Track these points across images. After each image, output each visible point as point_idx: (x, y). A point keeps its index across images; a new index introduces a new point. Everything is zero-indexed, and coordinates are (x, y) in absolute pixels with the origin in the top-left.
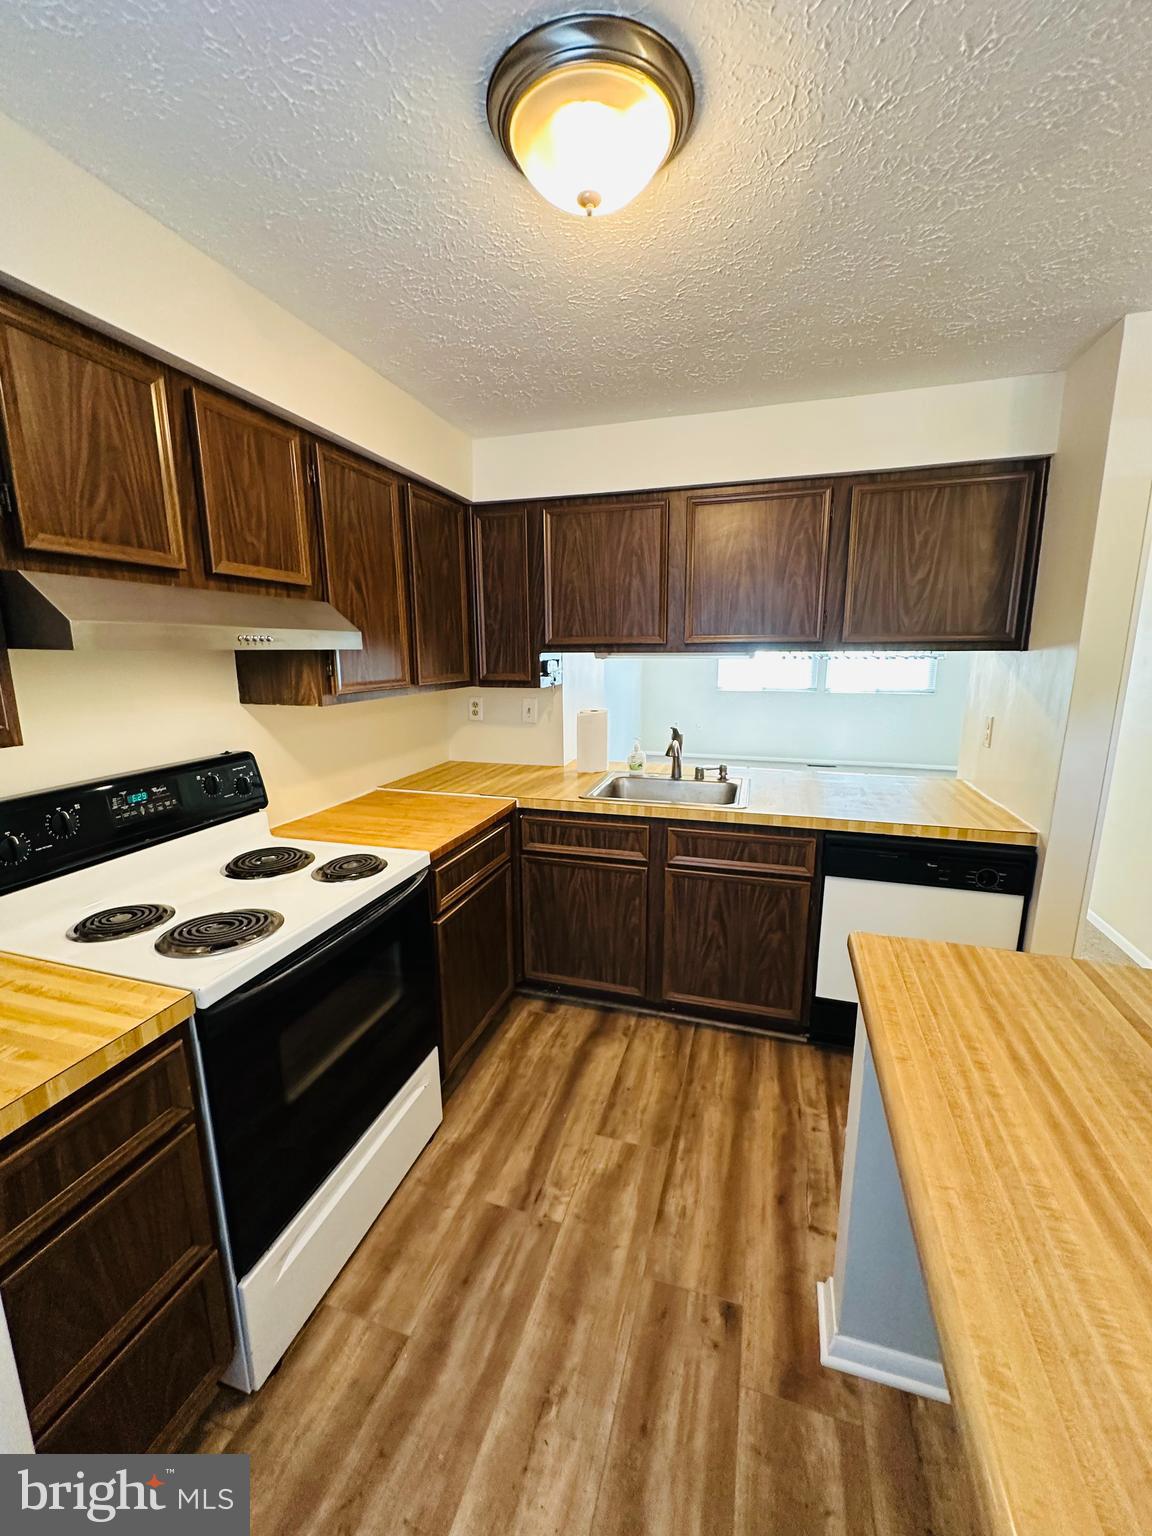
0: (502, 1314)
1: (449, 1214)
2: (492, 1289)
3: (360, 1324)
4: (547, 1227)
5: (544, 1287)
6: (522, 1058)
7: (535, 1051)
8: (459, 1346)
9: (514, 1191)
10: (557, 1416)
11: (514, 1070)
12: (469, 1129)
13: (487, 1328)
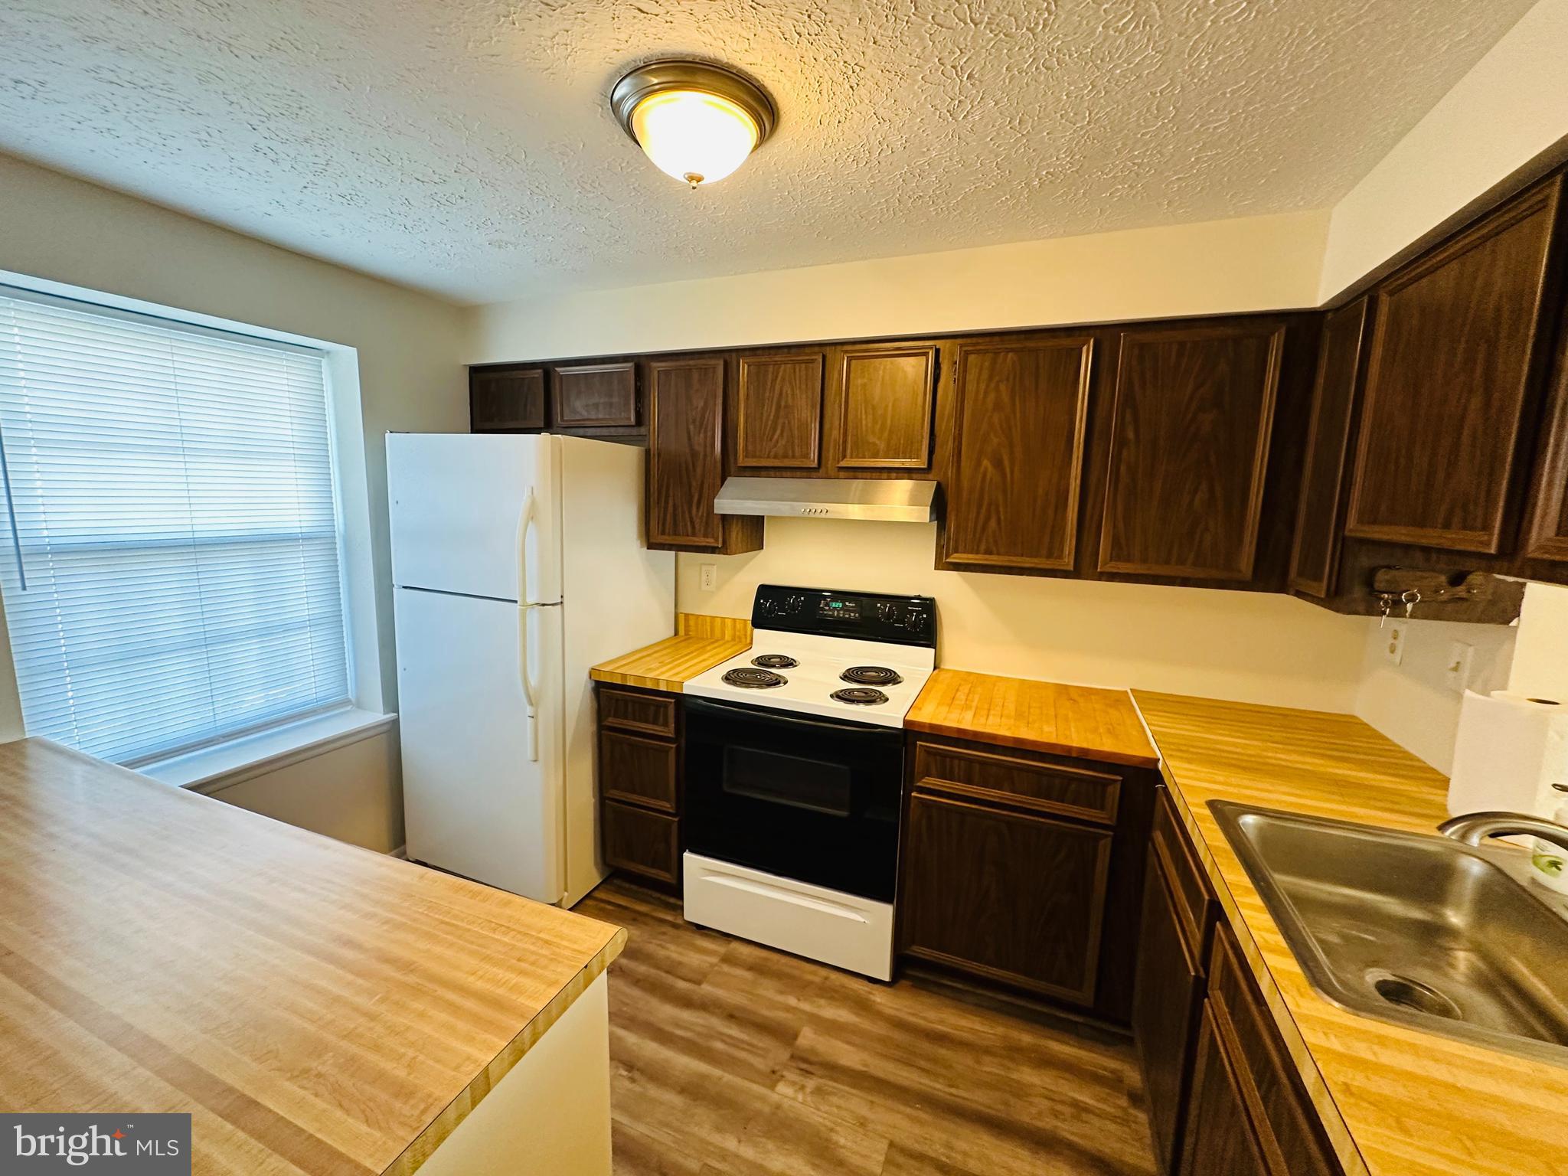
0: (700, 1041)
1: (792, 1001)
2: (721, 1034)
3: (714, 960)
4: (773, 1077)
5: (716, 1072)
6: (1013, 1060)
7: (1028, 1075)
8: (686, 1015)
9: (813, 1051)
10: (620, 1075)
11: (987, 1051)
12: (888, 1011)
13: (693, 1031)
